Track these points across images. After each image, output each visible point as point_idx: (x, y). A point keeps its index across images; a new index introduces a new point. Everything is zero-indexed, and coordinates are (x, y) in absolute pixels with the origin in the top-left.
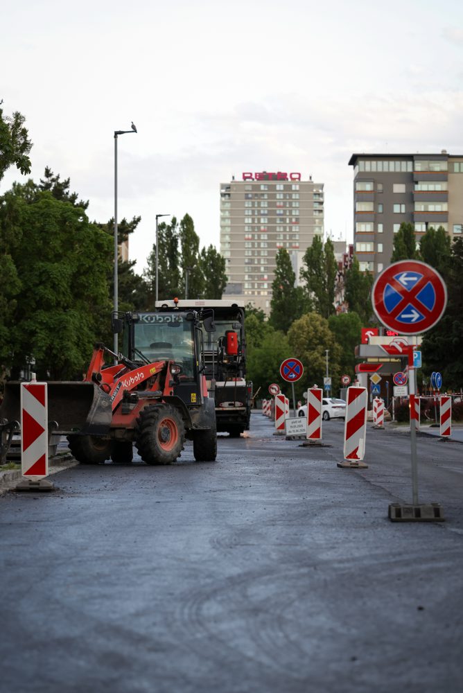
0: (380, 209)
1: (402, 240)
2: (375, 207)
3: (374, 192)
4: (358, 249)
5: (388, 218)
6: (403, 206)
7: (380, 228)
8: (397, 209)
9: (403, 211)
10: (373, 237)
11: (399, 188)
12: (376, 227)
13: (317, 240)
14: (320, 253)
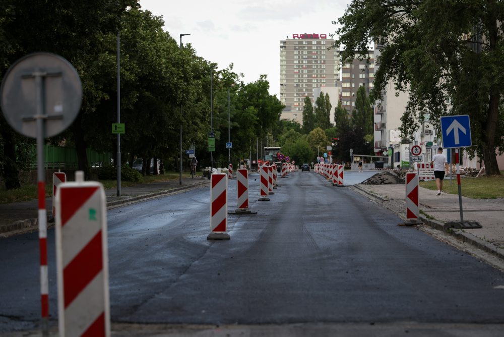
0: (353, 77)
1: (360, 94)
2: (351, 76)
3: (350, 68)
4: (343, 95)
5: (357, 80)
6: (364, 75)
7: (353, 85)
8: (361, 76)
9: (364, 77)
10: (350, 89)
11: (362, 67)
12: (351, 85)
13: (322, 93)
14: (323, 99)
